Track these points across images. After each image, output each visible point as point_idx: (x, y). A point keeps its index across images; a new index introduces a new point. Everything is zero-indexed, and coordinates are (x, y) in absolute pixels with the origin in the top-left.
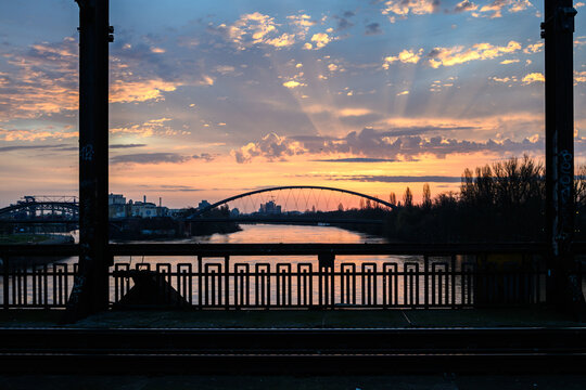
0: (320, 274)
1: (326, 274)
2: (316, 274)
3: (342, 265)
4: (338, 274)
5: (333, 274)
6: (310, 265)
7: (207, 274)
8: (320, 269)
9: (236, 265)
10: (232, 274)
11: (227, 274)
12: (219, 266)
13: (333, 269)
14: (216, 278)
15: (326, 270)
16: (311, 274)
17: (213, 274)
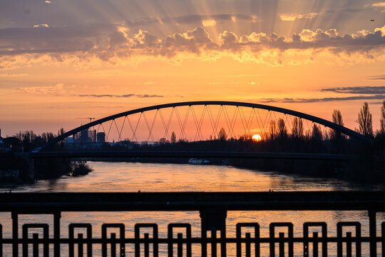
0: (203, 241)
1: (214, 241)
2: (196, 240)
3: (239, 226)
4: (231, 240)
5: (224, 241)
6: (188, 226)
7: (25, 241)
8: (204, 233)
9: (72, 227)
10: (65, 241)
11: (58, 241)
12: (46, 227)
13: (223, 233)
14: (41, 246)
15: (214, 234)
16: (190, 241)
17: (36, 240)
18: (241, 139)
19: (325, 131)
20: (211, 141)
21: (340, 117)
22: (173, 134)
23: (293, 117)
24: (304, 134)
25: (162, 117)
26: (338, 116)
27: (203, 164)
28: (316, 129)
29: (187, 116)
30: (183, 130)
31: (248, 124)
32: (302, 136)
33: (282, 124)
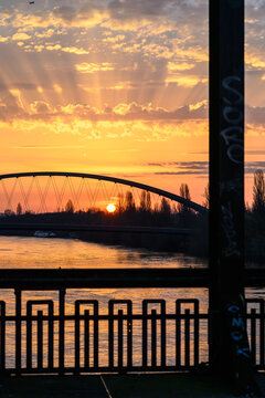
18: (89, 211)
19: (174, 205)
20: (58, 213)
21: (187, 191)
22: (19, 205)
23: (140, 191)
24: (153, 207)
25: (4, 187)
26: (186, 190)
27: (49, 237)
28: (164, 202)
29: (31, 187)
30: (26, 201)
31: (94, 196)
32: (150, 209)
33: (130, 197)
